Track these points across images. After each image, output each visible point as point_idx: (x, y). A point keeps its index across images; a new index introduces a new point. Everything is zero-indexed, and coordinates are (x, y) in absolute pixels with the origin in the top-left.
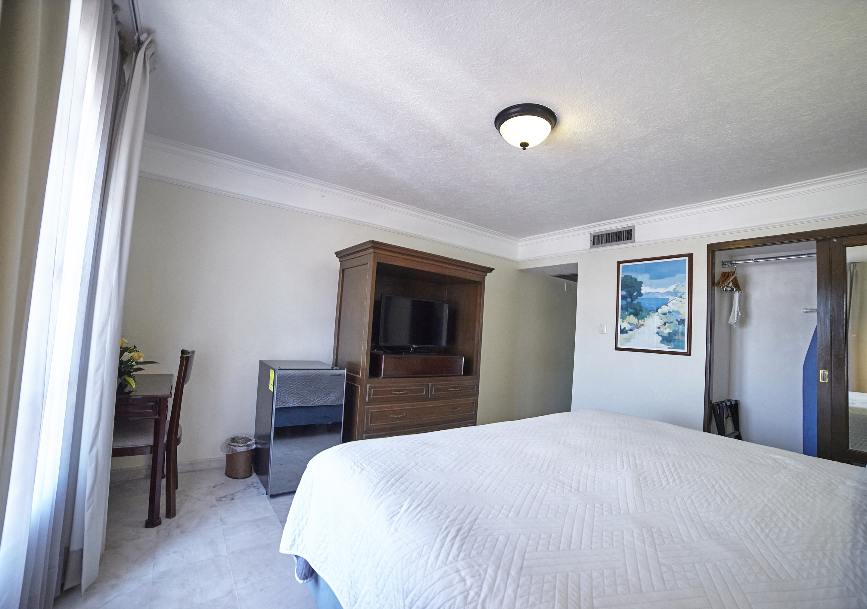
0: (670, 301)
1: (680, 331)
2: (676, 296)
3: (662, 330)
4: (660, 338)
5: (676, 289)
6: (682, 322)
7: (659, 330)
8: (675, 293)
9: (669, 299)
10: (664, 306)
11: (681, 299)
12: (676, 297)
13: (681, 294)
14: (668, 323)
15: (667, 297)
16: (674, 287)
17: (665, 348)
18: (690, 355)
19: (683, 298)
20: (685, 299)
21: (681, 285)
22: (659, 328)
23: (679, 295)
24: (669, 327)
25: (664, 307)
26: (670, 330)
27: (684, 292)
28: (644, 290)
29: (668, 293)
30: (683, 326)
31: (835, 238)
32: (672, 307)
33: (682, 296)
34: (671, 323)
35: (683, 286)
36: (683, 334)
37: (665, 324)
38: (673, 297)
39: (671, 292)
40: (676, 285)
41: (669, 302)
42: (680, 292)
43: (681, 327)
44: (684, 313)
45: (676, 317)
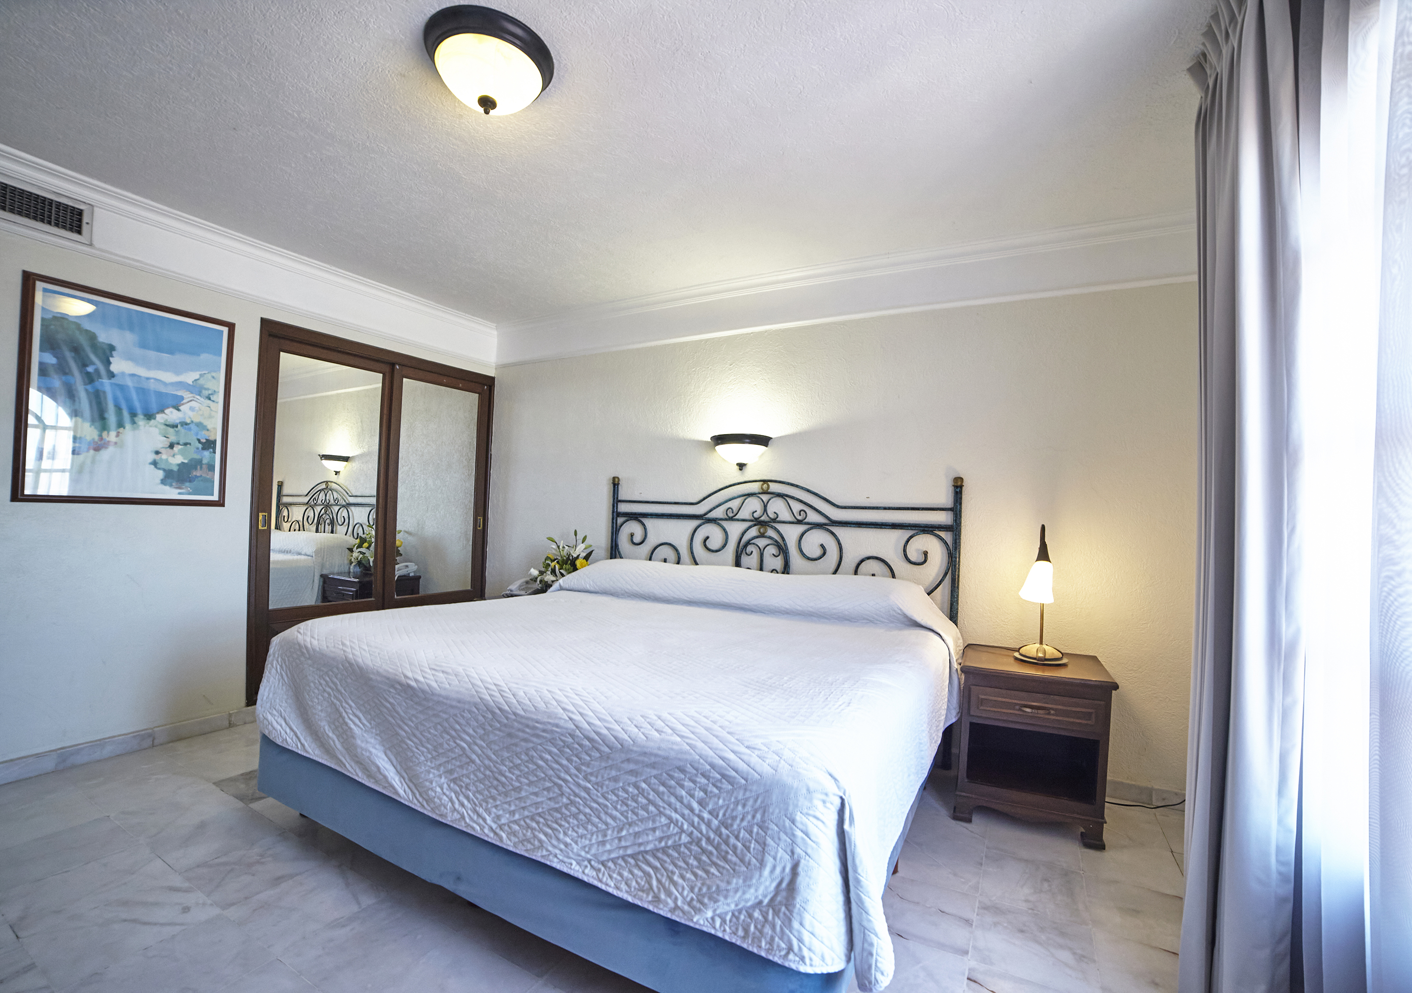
0: (185, 401)
1: (205, 461)
2: (200, 395)
3: (164, 457)
4: (160, 474)
5: (200, 382)
6: (209, 445)
7: (157, 457)
8: (197, 389)
9: (182, 398)
10: (171, 409)
11: (209, 402)
12: (198, 397)
13: (210, 392)
14: (178, 444)
15: (179, 393)
16: (195, 375)
17: (172, 494)
18: (223, 505)
19: (213, 401)
20: (217, 403)
21: (209, 376)
22: (157, 453)
23: (206, 393)
24: (181, 453)
25: (171, 412)
26: (184, 459)
27: (216, 390)
28: (118, 365)
29: (181, 385)
30: (210, 453)
31: (399, 365)
32: (191, 414)
33: (211, 397)
34: (186, 444)
35: (213, 377)
36: (211, 468)
37: (171, 446)
38: (192, 395)
39: (189, 385)
40: (200, 373)
41: (183, 404)
42: (208, 389)
43: (206, 454)
44: (215, 429)
45: (197, 434)
